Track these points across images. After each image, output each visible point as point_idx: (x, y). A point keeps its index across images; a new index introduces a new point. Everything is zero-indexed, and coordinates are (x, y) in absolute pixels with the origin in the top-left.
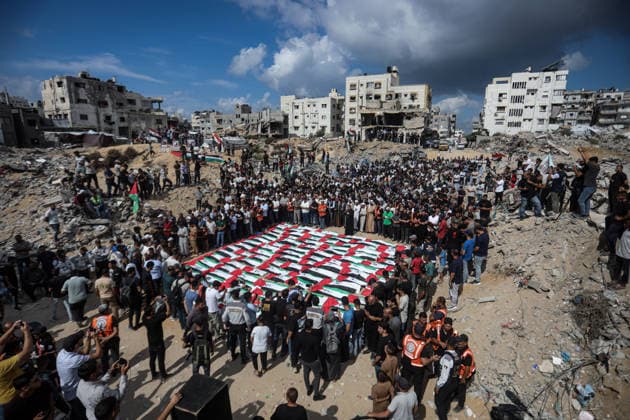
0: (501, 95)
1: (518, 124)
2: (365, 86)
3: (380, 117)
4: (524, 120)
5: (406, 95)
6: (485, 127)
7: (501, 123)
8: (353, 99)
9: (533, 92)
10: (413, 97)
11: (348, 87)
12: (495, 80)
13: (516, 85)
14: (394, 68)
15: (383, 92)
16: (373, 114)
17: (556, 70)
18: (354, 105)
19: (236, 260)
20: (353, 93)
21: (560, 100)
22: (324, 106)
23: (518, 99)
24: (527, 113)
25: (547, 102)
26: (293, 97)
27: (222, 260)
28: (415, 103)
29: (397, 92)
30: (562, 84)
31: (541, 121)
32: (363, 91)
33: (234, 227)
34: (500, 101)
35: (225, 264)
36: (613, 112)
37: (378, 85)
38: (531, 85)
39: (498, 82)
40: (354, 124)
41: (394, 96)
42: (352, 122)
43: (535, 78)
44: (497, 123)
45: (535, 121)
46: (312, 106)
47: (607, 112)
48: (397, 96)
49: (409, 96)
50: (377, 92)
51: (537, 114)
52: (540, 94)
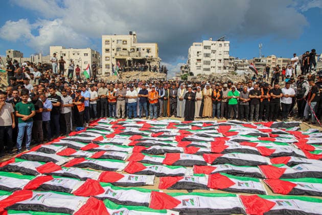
0: (198, 52)
1: (208, 70)
2: (116, 41)
3: (129, 61)
4: (212, 67)
5: (144, 50)
6: (191, 71)
7: (200, 69)
8: (107, 50)
9: (214, 52)
10: (148, 51)
11: (103, 42)
12: (194, 44)
13: (206, 47)
14: (134, 33)
15: (128, 47)
16: (125, 59)
17: (224, 41)
18: (108, 54)
19: (67, 165)
20: (108, 47)
21: (227, 57)
22: (86, 54)
23: (207, 55)
24: (213, 63)
25: (222, 58)
26: (61, 47)
27: (40, 170)
28: (150, 55)
29: (137, 47)
30: (227, 49)
31: (220, 67)
32: (114, 46)
33: (47, 117)
34: (198, 56)
35: (50, 176)
36: (242, 68)
37: (125, 42)
38: (213, 48)
39: (196, 45)
40: (109, 68)
41: (136, 50)
42: (108, 66)
43: (215, 44)
44: (197, 69)
45: (217, 68)
46: (76, 54)
47: (240, 68)
48: (138, 50)
49: (146, 50)
50: (125, 46)
51: (218, 64)
52: (217, 53)
